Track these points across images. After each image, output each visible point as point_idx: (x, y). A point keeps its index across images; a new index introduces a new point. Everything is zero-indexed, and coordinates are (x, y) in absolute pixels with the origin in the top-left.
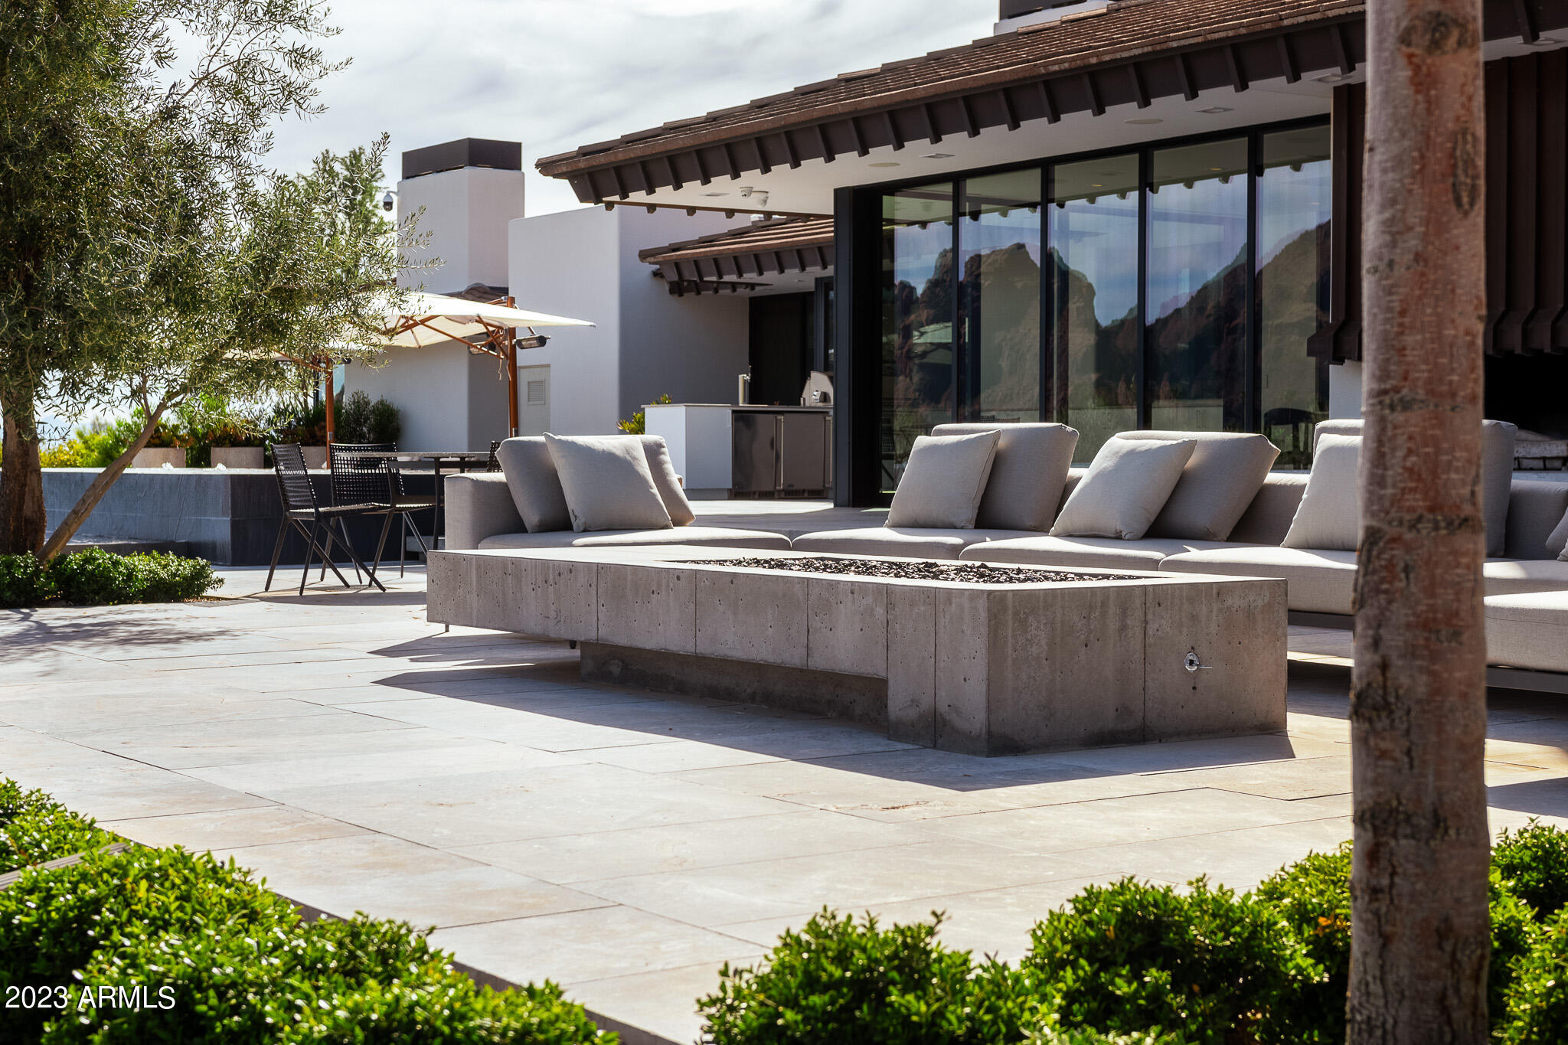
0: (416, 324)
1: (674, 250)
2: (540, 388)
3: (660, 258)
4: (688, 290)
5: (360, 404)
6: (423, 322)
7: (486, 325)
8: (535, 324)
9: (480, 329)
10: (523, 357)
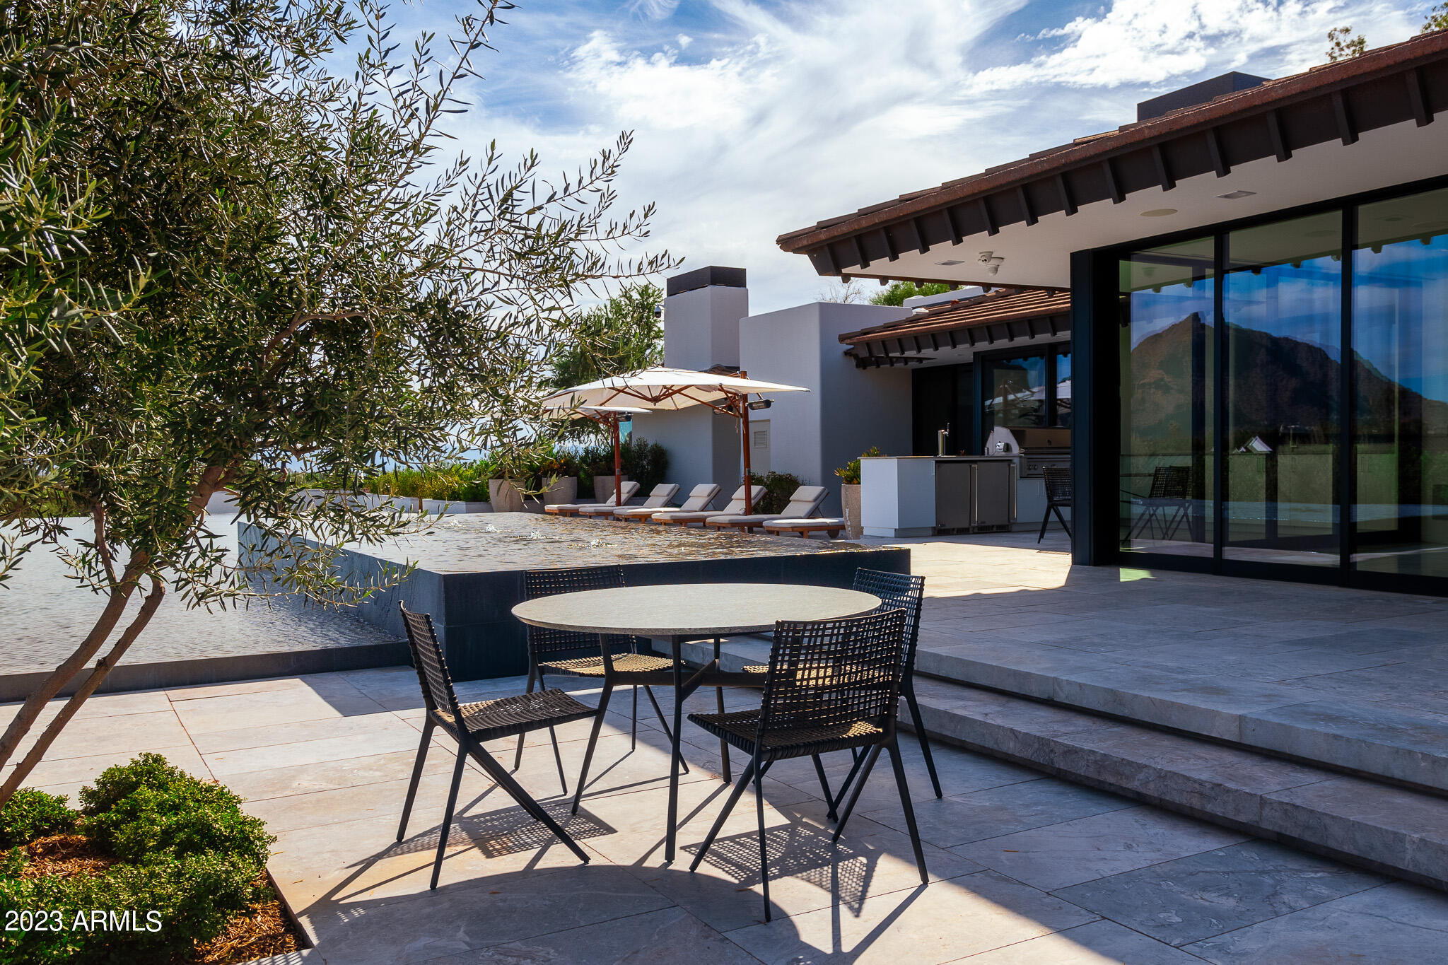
0: (675, 392)
1: (865, 334)
2: (763, 435)
3: (855, 340)
4: (871, 364)
5: (642, 446)
6: (679, 391)
7: (726, 392)
8: (762, 391)
9: (722, 395)
10: (753, 415)
